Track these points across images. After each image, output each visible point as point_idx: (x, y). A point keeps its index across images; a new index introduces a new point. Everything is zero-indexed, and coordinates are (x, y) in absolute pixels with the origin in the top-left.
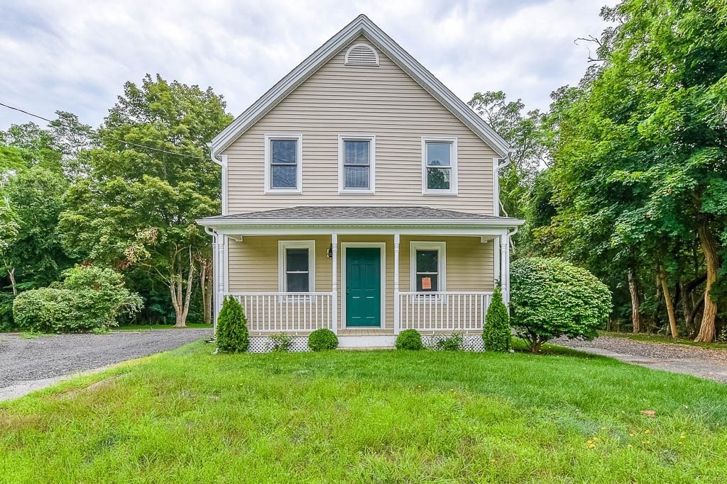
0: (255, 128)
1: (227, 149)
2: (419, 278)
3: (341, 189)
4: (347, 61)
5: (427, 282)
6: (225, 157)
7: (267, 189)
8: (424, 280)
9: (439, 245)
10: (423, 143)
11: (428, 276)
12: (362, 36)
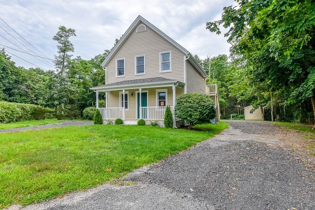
0: (113, 58)
1: (107, 65)
2: (160, 102)
3: (136, 74)
4: (137, 32)
5: (162, 103)
6: (106, 68)
7: (117, 76)
8: (161, 102)
9: (165, 90)
10: (160, 55)
11: (163, 101)
12: (141, 22)
